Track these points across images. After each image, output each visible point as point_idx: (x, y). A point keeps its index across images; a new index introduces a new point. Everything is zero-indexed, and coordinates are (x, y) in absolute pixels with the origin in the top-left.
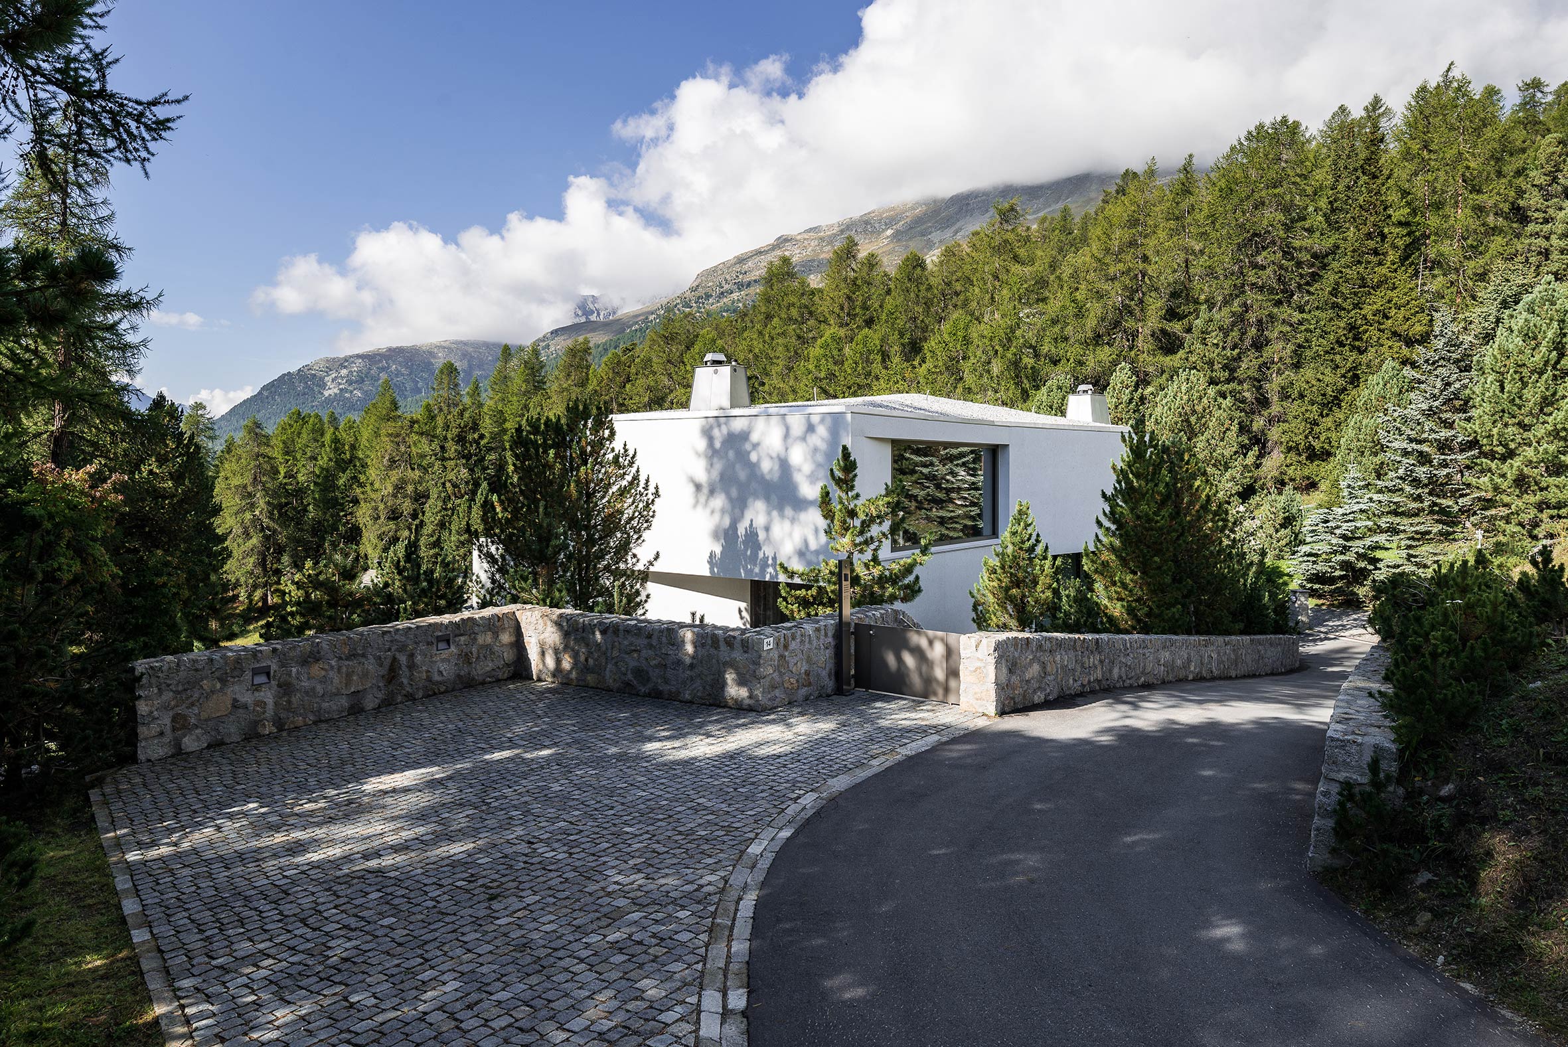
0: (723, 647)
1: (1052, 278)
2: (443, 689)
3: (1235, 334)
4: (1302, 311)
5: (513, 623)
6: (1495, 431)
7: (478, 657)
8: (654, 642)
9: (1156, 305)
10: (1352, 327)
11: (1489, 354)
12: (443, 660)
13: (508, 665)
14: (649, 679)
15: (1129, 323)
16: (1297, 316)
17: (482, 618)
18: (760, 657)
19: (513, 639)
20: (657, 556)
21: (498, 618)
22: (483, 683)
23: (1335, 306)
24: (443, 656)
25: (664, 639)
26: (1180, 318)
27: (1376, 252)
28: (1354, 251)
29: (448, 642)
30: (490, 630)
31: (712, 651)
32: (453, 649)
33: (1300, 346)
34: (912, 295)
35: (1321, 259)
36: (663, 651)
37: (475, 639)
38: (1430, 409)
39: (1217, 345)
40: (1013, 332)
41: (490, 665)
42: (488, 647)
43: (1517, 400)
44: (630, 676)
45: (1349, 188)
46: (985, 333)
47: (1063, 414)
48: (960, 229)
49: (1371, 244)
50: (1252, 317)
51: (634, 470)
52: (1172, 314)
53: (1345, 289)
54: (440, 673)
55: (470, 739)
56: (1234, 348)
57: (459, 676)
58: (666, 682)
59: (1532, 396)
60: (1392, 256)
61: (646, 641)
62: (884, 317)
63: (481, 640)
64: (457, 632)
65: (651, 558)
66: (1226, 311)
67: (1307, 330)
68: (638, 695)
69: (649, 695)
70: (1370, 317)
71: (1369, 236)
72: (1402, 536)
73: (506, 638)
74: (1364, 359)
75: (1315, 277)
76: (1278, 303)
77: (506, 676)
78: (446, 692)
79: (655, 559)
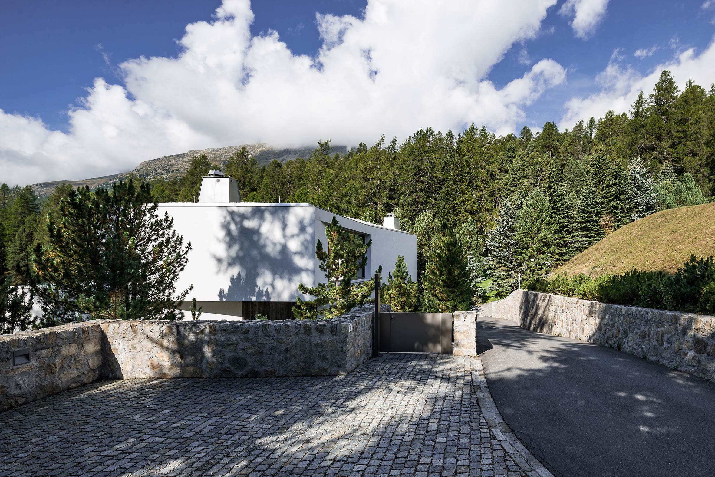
0: (314, 333)
1: (336, 180)
2: (21, 401)
3: (414, 206)
4: (436, 200)
5: (98, 335)
6: (525, 239)
7: (62, 368)
8: (251, 335)
9: (384, 194)
10: (453, 207)
11: (520, 213)
12: (21, 374)
13: (93, 370)
14: (246, 364)
15: (374, 199)
16: (434, 202)
17: (66, 332)
18: (347, 337)
19: (98, 348)
20: (192, 287)
21: (84, 331)
22: (68, 389)
23: (447, 199)
24: (22, 370)
25: (260, 333)
26: (394, 199)
27: (460, 181)
28: (454, 180)
29: (27, 357)
30: (74, 341)
31: (306, 337)
32: (33, 362)
33: (435, 213)
34: (276, 179)
35: (442, 182)
36: (260, 342)
37: (59, 351)
38: (503, 231)
39: (407, 210)
40: (328, 197)
41: (75, 373)
42: (74, 357)
43: (530, 229)
44: (227, 364)
45: (450, 157)
46: (315, 197)
47: (382, 225)
48: (284, 159)
49: (459, 178)
50: (420, 201)
51: (171, 232)
52: (390, 198)
53: (451, 193)
54: (18, 386)
55: (88, 448)
56: (413, 212)
57: (41, 386)
58: (263, 364)
59: (535, 228)
60: (466, 183)
61: (243, 336)
62: (262, 187)
63: (65, 351)
64: (38, 346)
65: (187, 288)
66: (410, 198)
67: (438, 207)
68: (235, 378)
69: (246, 376)
70: (459, 204)
71: (458, 175)
72: (494, 277)
73: (91, 347)
74: (457, 218)
75: (440, 188)
76: (428, 197)
77: (91, 380)
78: (26, 403)
79: (190, 289)
